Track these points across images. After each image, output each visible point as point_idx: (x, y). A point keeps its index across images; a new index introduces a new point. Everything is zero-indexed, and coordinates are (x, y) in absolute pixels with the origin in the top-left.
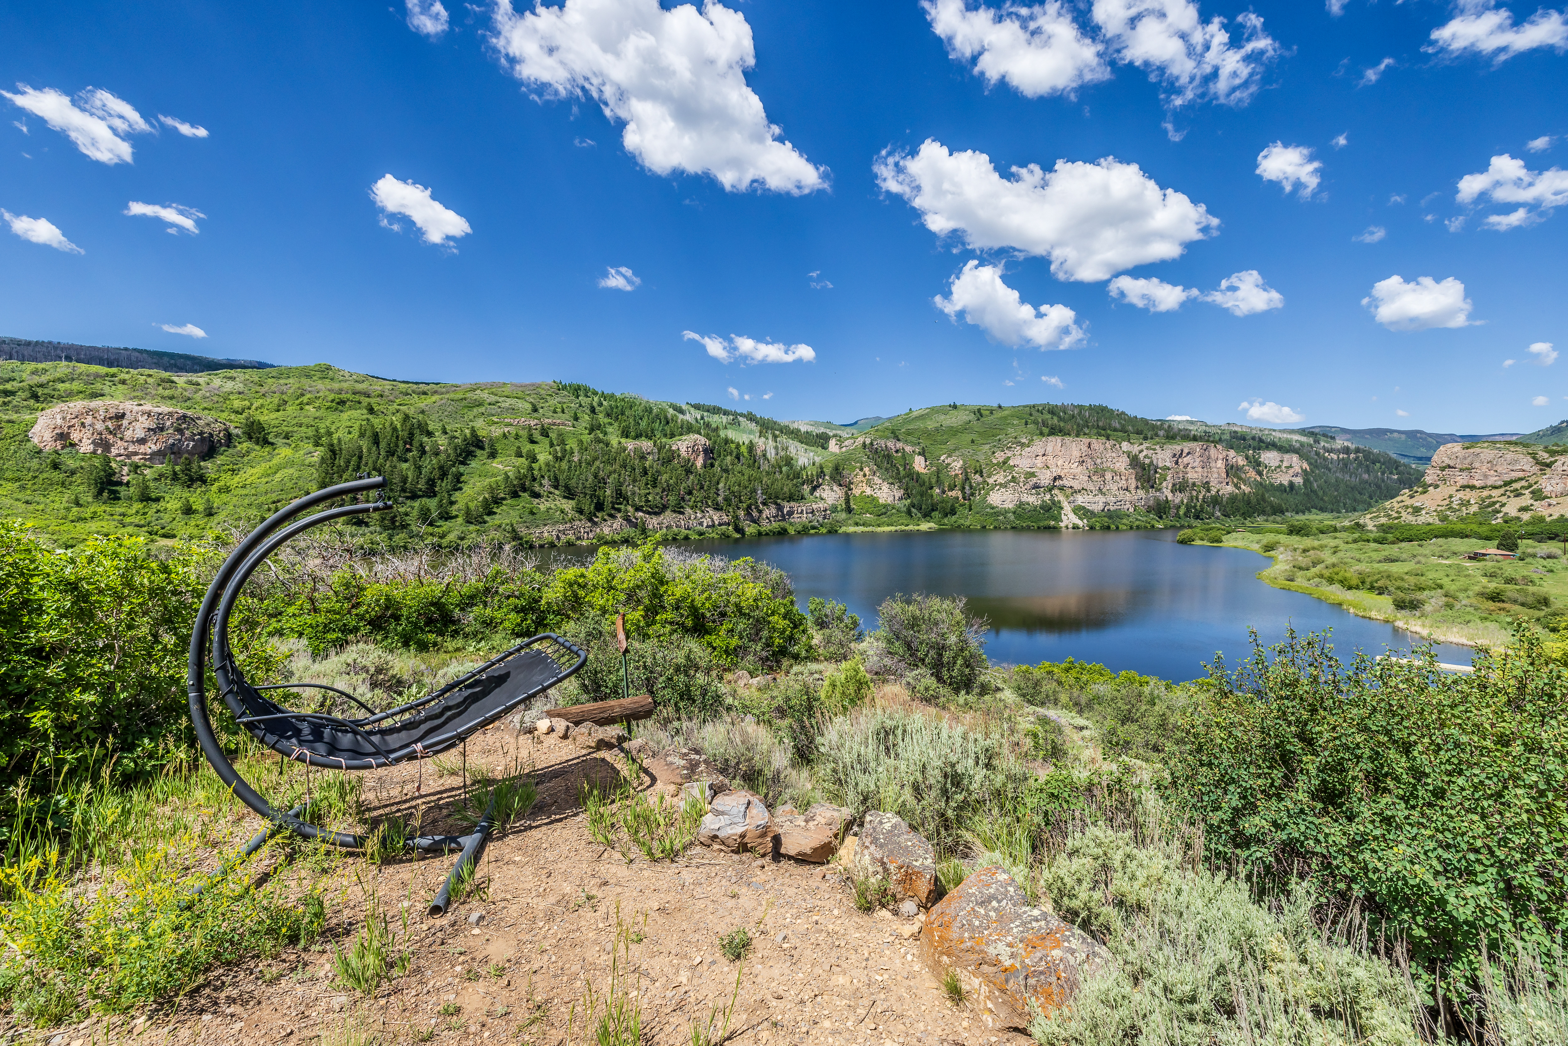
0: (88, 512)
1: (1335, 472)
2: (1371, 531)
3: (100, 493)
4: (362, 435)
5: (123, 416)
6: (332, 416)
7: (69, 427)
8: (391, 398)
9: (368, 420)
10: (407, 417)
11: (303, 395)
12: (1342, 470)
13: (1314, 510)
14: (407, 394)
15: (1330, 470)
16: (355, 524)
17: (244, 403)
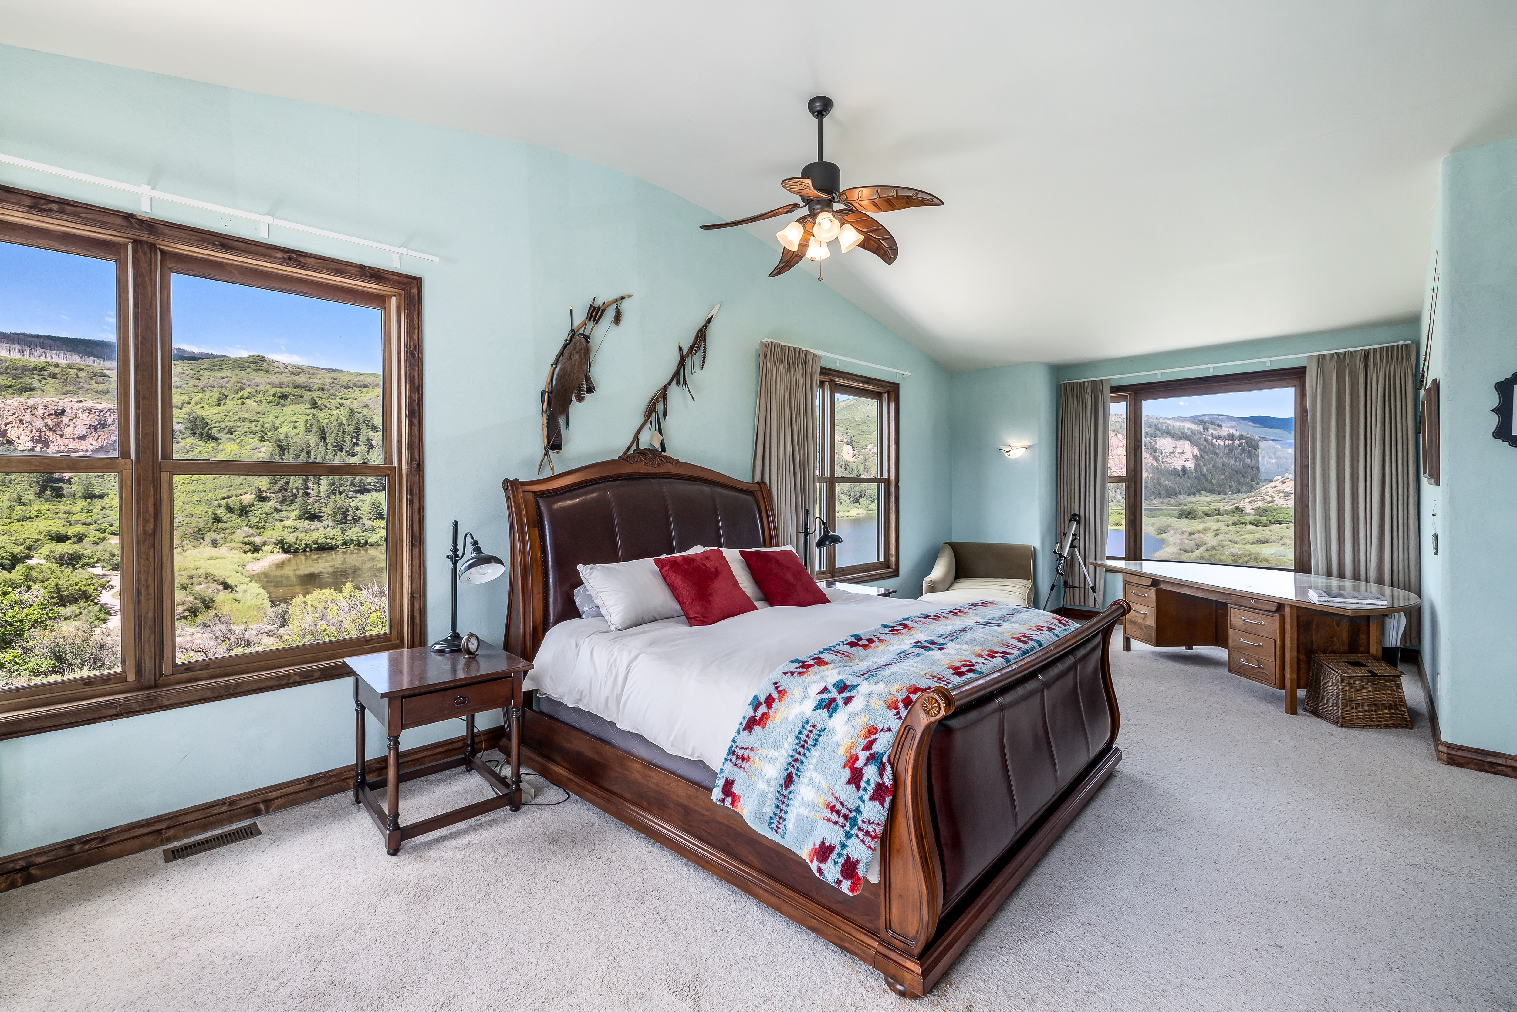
0: (32, 510)
1: (1221, 457)
2: (1249, 514)
3: (43, 490)
4: (309, 430)
5: (63, 412)
6: (275, 411)
7: (6, 424)
8: (333, 391)
9: (314, 415)
10: (352, 413)
11: (242, 389)
12: (1228, 455)
13: (1204, 493)
14: (348, 388)
15: (1217, 455)
16: (307, 519)
17: (183, 397)
